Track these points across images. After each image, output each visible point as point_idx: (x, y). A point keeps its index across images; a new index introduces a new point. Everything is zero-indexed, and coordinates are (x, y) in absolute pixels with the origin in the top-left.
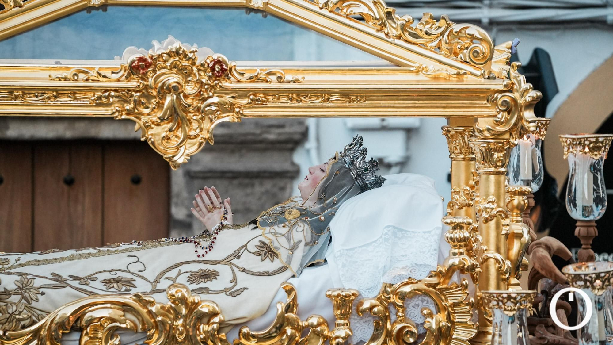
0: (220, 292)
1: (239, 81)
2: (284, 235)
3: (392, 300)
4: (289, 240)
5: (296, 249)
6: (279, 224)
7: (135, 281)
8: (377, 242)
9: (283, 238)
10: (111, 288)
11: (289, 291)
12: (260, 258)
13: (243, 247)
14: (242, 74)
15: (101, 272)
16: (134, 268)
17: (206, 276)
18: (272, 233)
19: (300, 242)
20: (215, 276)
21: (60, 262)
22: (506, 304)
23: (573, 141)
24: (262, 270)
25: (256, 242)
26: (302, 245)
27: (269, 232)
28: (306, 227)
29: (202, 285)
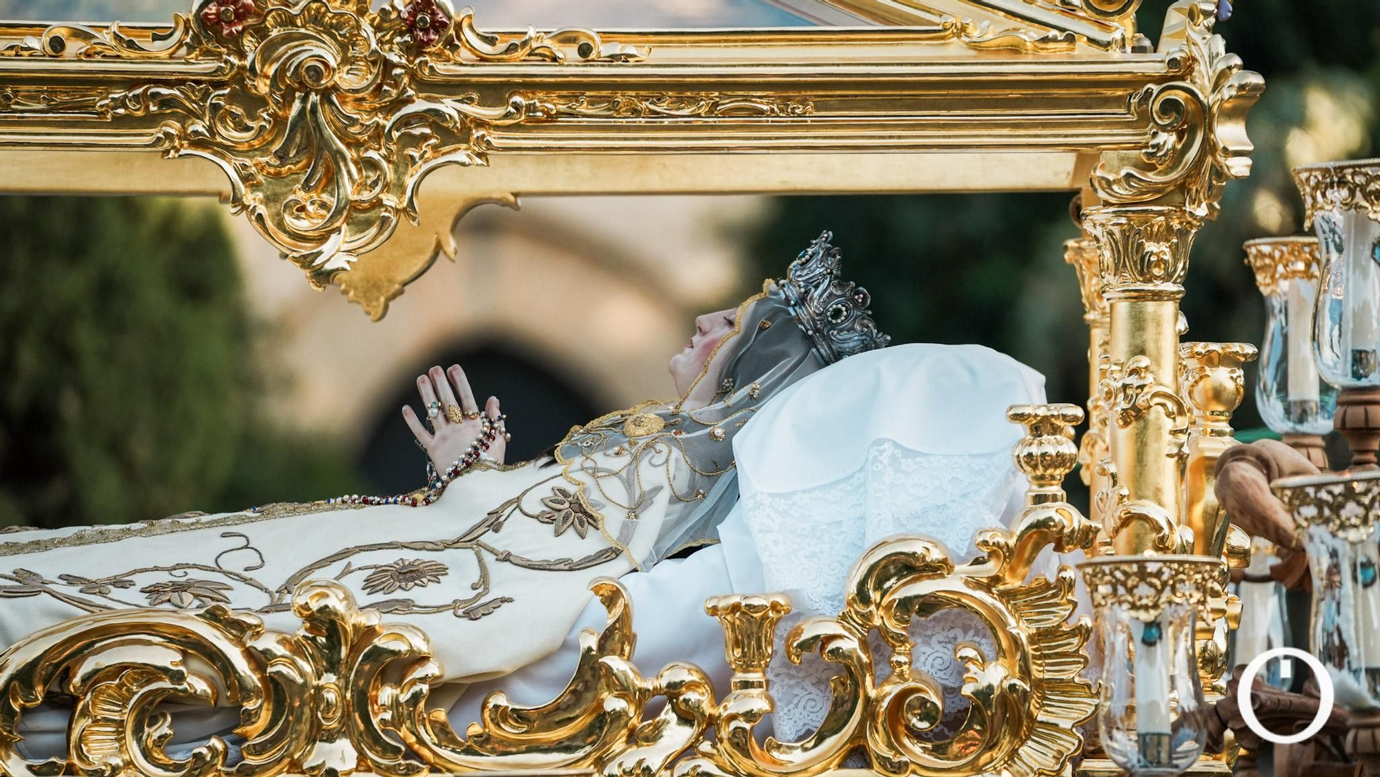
0: (439, 609)
1: (483, 59)
2: (615, 474)
3: (877, 622)
4: (629, 485)
5: (647, 507)
6: (606, 448)
7: (230, 589)
8: (851, 481)
9: (615, 481)
10: (162, 602)
11: (611, 599)
12: (551, 528)
13: (509, 503)
14: (490, 40)
15: (146, 570)
16: (234, 562)
17: (409, 574)
18: (587, 468)
19: (658, 489)
20: (435, 576)
21: (46, 548)
22: (1135, 591)
23: (1324, 177)
24: (552, 556)
25: (546, 491)
26: (663, 498)
27: (580, 467)
28: (676, 453)
29: (399, 595)
